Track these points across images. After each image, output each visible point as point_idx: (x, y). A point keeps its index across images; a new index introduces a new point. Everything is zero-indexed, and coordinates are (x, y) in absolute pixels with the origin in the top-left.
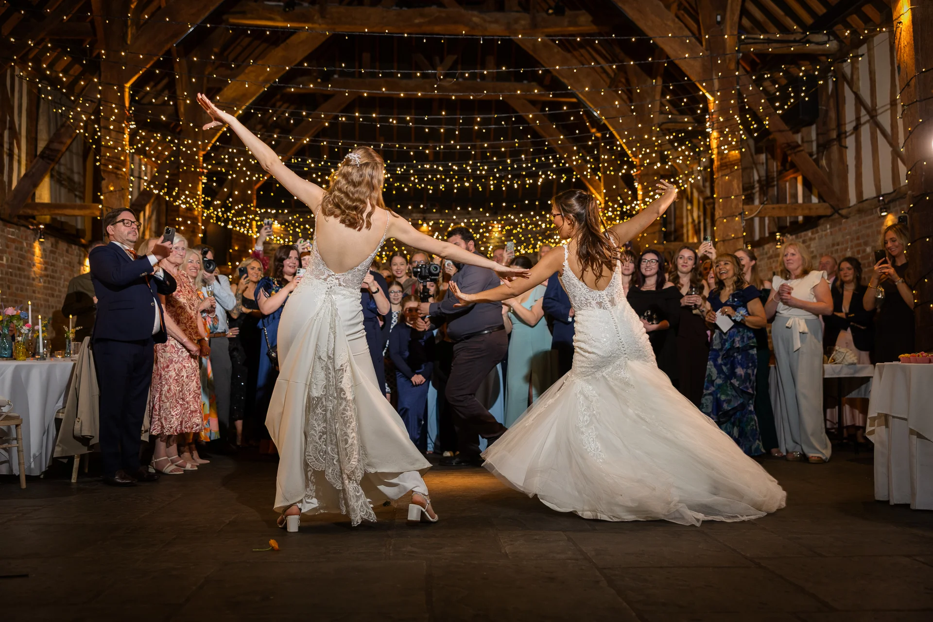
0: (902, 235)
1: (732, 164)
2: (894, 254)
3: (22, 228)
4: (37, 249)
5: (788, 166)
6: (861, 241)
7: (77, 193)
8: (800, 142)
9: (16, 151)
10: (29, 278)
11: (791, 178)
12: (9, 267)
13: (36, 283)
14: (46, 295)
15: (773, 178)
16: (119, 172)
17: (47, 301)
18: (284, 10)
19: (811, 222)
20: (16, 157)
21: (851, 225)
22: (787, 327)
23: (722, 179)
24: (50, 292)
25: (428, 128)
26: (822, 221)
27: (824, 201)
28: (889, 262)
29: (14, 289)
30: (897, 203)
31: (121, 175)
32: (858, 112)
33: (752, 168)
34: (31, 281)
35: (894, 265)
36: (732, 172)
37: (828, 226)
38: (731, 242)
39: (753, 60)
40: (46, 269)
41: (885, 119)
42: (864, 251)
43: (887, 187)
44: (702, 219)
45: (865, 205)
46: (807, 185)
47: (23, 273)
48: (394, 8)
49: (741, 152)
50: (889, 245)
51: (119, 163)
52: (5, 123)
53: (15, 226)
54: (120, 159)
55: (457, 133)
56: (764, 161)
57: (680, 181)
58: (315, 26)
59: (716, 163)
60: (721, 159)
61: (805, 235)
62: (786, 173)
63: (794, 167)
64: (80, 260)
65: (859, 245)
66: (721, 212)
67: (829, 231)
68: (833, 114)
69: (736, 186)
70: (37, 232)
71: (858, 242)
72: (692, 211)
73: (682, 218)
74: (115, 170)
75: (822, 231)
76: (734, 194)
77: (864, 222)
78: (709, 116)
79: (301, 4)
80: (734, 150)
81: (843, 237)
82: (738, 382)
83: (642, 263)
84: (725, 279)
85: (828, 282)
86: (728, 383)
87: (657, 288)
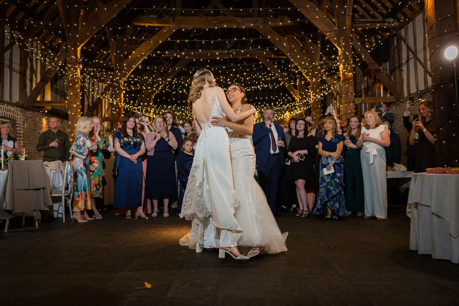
0: (428, 107)
1: (349, 79)
2: (424, 115)
3: (35, 112)
4: (44, 121)
5: (376, 80)
8: (382, 69)
9: (34, 79)
11: (378, 87)
12: (28, 129)
15: (370, 87)
16: (75, 87)
18: (157, 19)
20: (34, 82)
22: (367, 153)
23: (344, 86)
26: (391, 105)
27: (393, 96)
28: (420, 120)
29: (31, 138)
30: (426, 94)
31: (76, 88)
32: (408, 53)
33: (361, 83)
36: (349, 83)
37: (394, 107)
38: (349, 114)
39: (361, 34)
41: (421, 56)
43: (422, 87)
45: (411, 96)
46: (385, 89)
47: (36, 131)
48: (205, 17)
49: (353, 74)
50: (421, 111)
51: (74, 83)
52: (28, 66)
53: (31, 111)
54: (75, 81)
56: (366, 80)
57: (327, 88)
58: (171, 25)
59: (342, 79)
60: (344, 77)
62: (375, 84)
63: (379, 81)
66: (344, 101)
67: (394, 109)
68: (396, 56)
69: (351, 89)
70: (44, 114)
72: (336, 103)
74: (73, 86)
75: (392, 109)
76: (350, 93)
78: (339, 57)
79: (165, 16)
80: (350, 73)
81: (401, 111)
82: (338, 180)
83: (297, 125)
84: (328, 130)
85: (388, 130)
86: (333, 181)
87: (304, 136)
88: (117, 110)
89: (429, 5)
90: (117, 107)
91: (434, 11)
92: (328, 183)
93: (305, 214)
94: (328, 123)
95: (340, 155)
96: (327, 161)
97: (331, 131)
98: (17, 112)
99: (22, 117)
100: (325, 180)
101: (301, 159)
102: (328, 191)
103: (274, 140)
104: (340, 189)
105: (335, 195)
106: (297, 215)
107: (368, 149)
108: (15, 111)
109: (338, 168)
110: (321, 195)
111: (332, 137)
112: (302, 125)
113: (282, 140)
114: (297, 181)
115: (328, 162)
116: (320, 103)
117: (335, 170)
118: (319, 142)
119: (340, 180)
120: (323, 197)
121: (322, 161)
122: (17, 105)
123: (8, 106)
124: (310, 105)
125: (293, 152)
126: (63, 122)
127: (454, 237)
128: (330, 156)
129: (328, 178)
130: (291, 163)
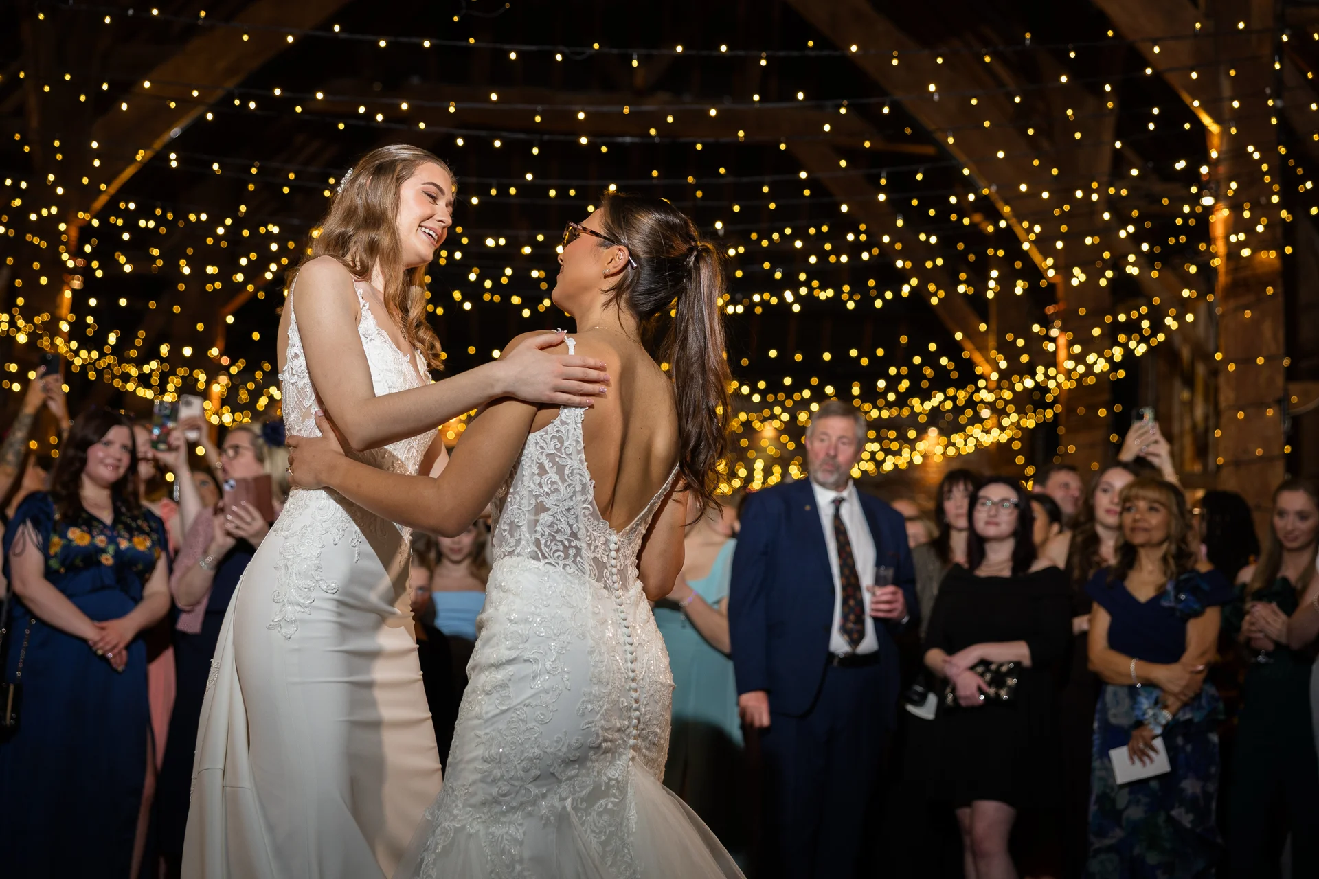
1: (1259, 283)
23: (1237, 318)
36: (1259, 301)
38: (1253, 467)
49: (1283, 256)
55: (535, 151)
57: (1145, 324)
59: (1222, 279)
60: (1235, 270)
66: (1232, 395)
69: (1272, 334)
72: (1190, 405)
76: (1265, 352)
78: (1209, 166)
80: (1265, 250)
82: (1191, 817)
84: (1143, 545)
86: (1161, 819)
87: (1014, 570)
92: (1135, 827)
94: (1142, 505)
95: (1205, 681)
96: (1133, 708)
100: (1121, 812)
101: (992, 691)
103: (853, 580)
104: (1200, 864)
109: (1189, 748)
111: (1163, 585)
112: (1003, 512)
113: (896, 582)
114: (969, 806)
115: (1138, 713)
116: (1106, 397)
117: (1172, 760)
118: (1095, 606)
121: (1105, 710)
124: (1051, 406)
125: (952, 648)
128: (1150, 685)
129: (1138, 802)
130: (941, 707)
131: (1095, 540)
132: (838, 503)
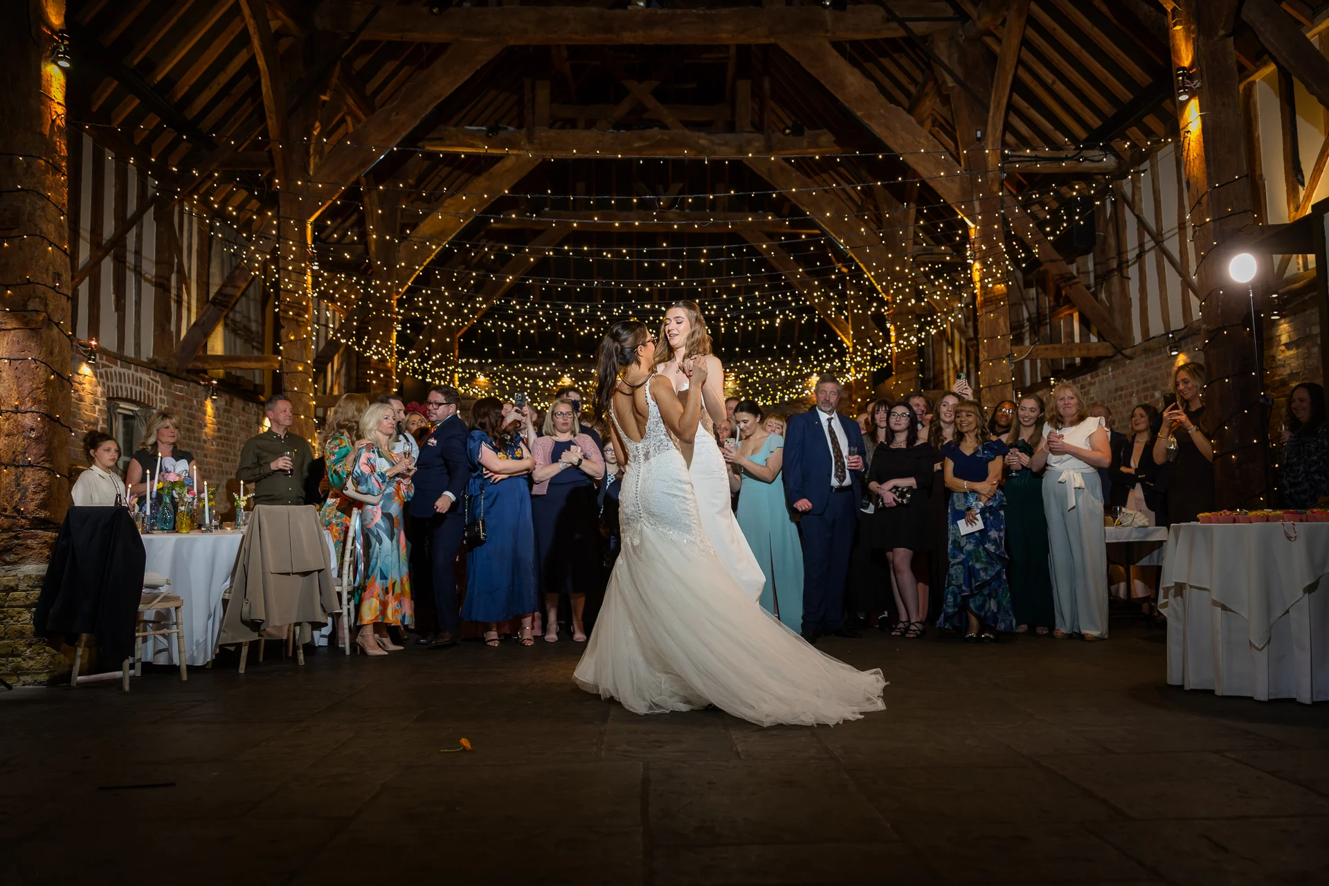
0: (1197, 377)
1: (997, 300)
2: (1186, 397)
3: (192, 384)
4: (209, 408)
5: (1062, 301)
6: (1149, 384)
7: (255, 344)
8: (1075, 273)
9: (185, 297)
10: (199, 441)
11: (1065, 316)
13: (207, 446)
14: (219, 459)
15: (1046, 315)
16: (301, 319)
17: (221, 466)
18: (487, 135)
19: (1091, 364)
20: (185, 304)
21: (1137, 367)
22: (1060, 482)
23: (987, 317)
24: (224, 455)
25: (647, 262)
26: (1102, 363)
27: (1105, 340)
28: (1180, 407)
30: (1190, 340)
31: (303, 322)
32: (1141, 237)
33: (1021, 305)
34: (202, 444)
35: (1186, 411)
36: (997, 309)
37: (1110, 369)
38: (998, 388)
39: (1019, 180)
40: (219, 430)
41: (1172, 245)
42: (1153, 396)
43: (1177, 322)
44: (965, 363)
45: (1152, 343)
46: (1084, 321)
47: (192, 435)
48: (611, 131)
49: (1008, 286)
50: (1181, 387)
51: (300, 309)
52: (173, 266)
53: (184, 382)
54: (301, 304)
55: (680, 267)
56: (1035, 296)
57: (939, 320)
58: (522, 152)
59: (979, 299)
60: (985, 294)
61: (1083, 380)
62: (1060, 309)
63: (1069, 301)
64: (258, 419)
65: (1146, 389)
66: (986, 354)
67: (1110, 374)
68: (1112, 241)
69: (1003, 325)
70: (208, 388)
71: (1145, 385)
72: (953, 355)
73: (942, 363)
74: (296, 317)
75: (1103, 374)
76: (1001, 333)
77: (1152, 363)
78: (970, 244)
79: (506, 129)
80: (999, 283)
81: (1128, 381)
82: (994, 547)
83: (892, 417)
84: (966, 432)
85: (1106, 429)
86: (981, 549)
87: (908, 445)
88: (382, 375)
89: (1191, 151)
90: (381, 367)
91: (1203, 166)
92: (969, 553)
93: (914, 631)
94: (964, 414)
95: (997, 488)
96: (966, 502)
97: (973, 435)
98: (155, 384)
99: (165, 398)
100: (963, 547)
101: (900, 500)
102: (971, 573)
104: (998, 568)
105: (987, 581)
106: (893, 633)
107: (1061, 473)
108: (151, 382)
109: (991, 518)
110: (953, 582)
111: (977, 448)
112: (903, 418)
114: (892, 551)
115: (969, 504)
116: (916, 355)
117: (985, 524)
119: (998, 546)
120: (959, 587)
121: (953, 504)
122: (152, 366)
123: (137, 371)
124: (886, 361)
125: (881, 482)
126: (247, 408)
127: (1257, 649)
128: (973, 491)
129: (970, 542)
130: (877, 509)
131: (940, 429)
132: (830, 420)
